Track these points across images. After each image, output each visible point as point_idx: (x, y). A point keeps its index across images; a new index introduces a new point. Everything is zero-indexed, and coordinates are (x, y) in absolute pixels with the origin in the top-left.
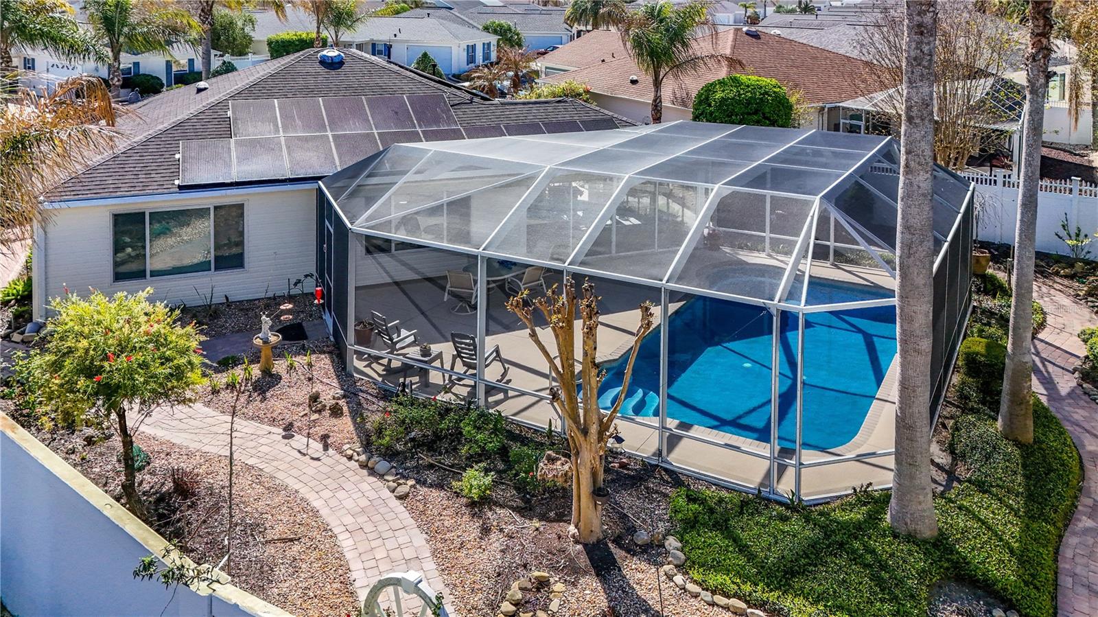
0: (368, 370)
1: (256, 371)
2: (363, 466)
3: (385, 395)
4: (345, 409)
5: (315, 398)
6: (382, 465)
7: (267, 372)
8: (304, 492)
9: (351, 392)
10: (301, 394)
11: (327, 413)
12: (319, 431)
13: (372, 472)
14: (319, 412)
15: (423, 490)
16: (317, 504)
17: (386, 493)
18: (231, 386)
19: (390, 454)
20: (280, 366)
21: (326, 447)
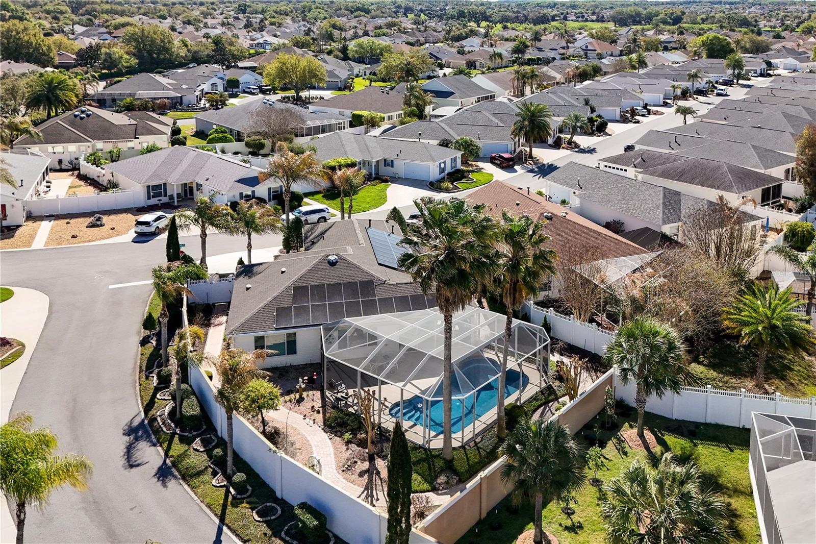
0: (331, 398)
1: (297, 396)
2: (323, 429)
3: (334, 407)
4: (321, 411)
5: (313, 407)
6: (327, 429)
7: (301, 396)
8: (306, 435)
9: (324, 406)
10: (309, 405)
11: (316, 412)
12: (313, 418)
13: (325, 431)
14: (313, 412)
15: (336, 438)
16: (309, 439)
17: (327, 437)
18: (290, 401)
19: (330, 427)
20: (305, 394)
21: (314, 423)
